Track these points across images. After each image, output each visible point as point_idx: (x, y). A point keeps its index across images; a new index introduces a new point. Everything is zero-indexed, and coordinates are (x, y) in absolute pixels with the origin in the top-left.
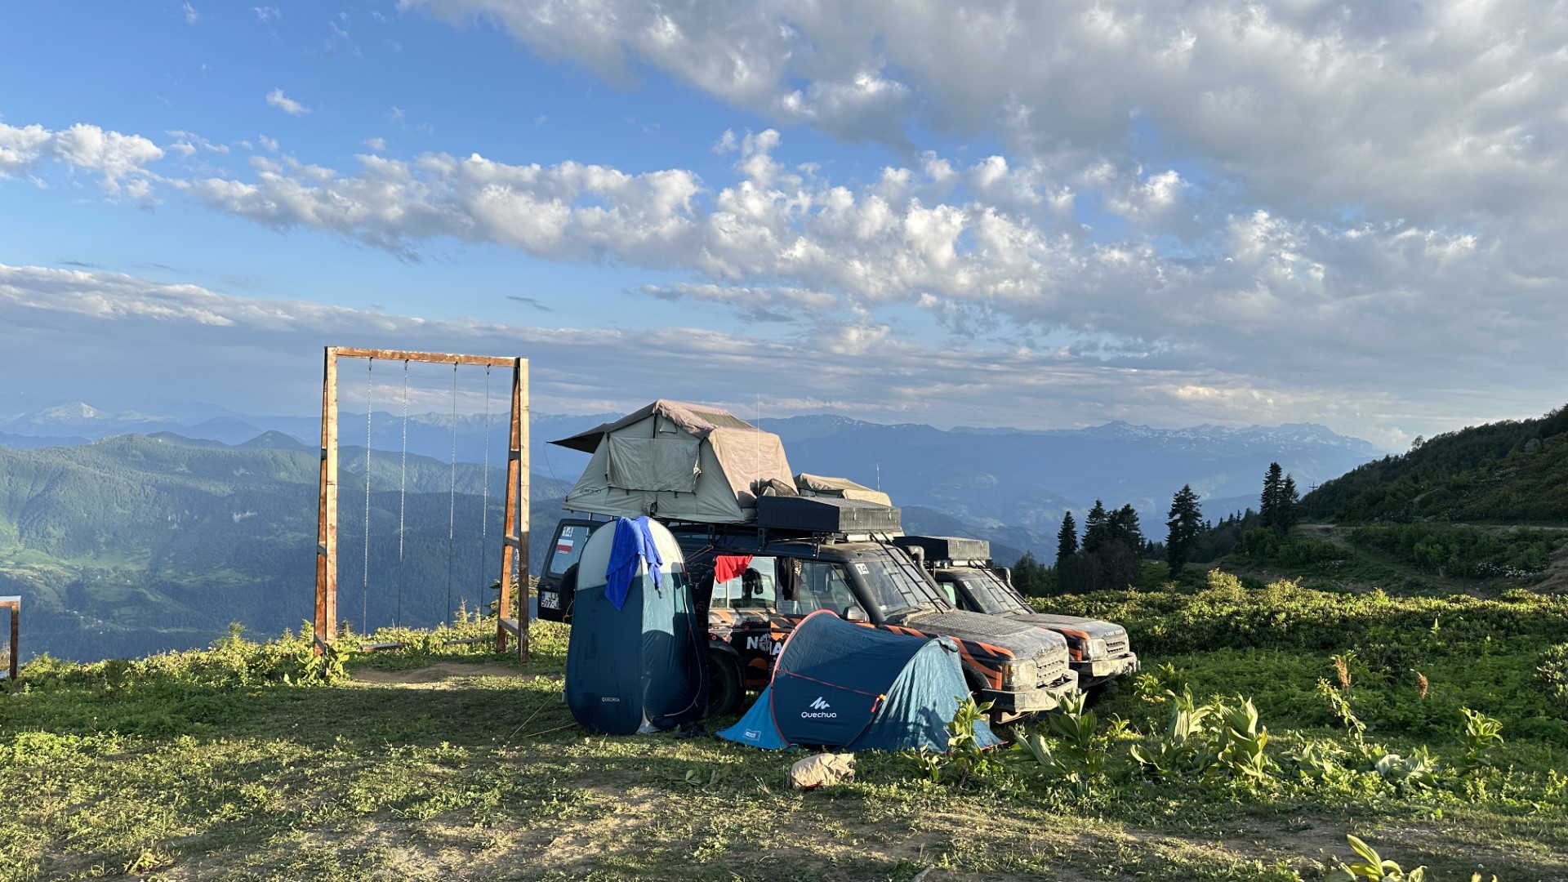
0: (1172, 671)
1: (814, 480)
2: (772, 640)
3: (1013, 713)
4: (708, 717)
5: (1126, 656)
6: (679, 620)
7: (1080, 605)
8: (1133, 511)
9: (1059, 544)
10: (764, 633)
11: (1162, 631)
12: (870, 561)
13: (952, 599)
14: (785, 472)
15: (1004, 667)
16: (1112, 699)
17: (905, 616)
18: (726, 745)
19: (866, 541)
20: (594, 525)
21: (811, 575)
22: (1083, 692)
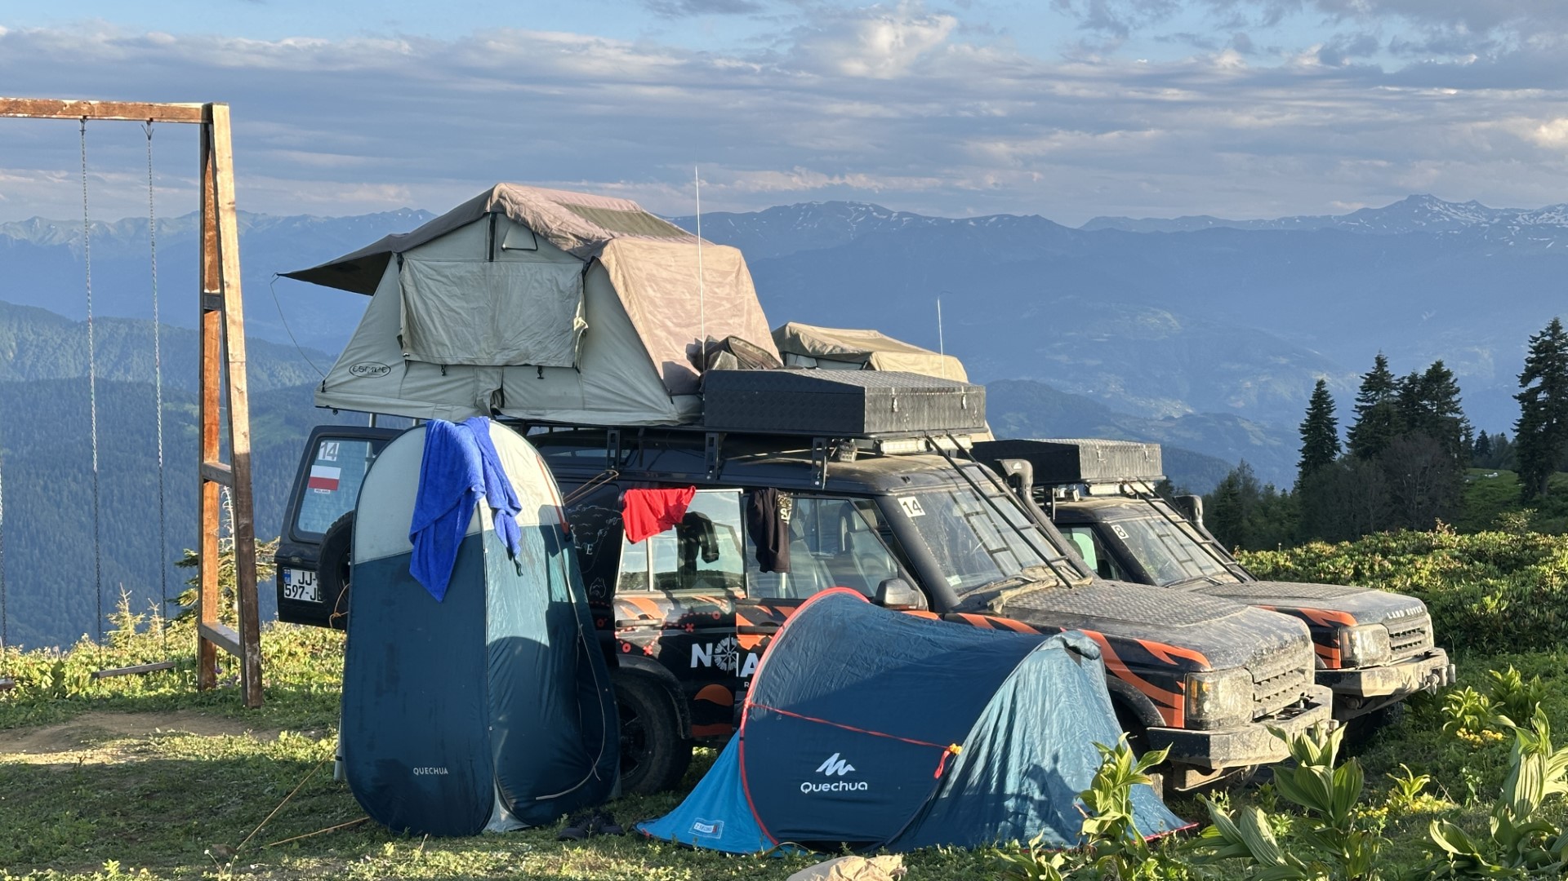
0: (1517, 681)
1: (813, 334)
2: (739, 649)
3: (1206, 770)
4: (620, 799)
5: (1427, 655)
6: (557, 615)
7: (1341, 562)
8: (1448, 374)
9: (1303, 444)
10: (724, 636)
11: (1498, 607)
12: (926, 490)
13: (1090, 560)
14: (754, 321)
15: (1189, 686)
16: (1400, 738)
17: (997, 594)
18: (658, 849)
19: (919, 453)
20: (381, 438)
21: (812, 523)
22: (1341, 725)
